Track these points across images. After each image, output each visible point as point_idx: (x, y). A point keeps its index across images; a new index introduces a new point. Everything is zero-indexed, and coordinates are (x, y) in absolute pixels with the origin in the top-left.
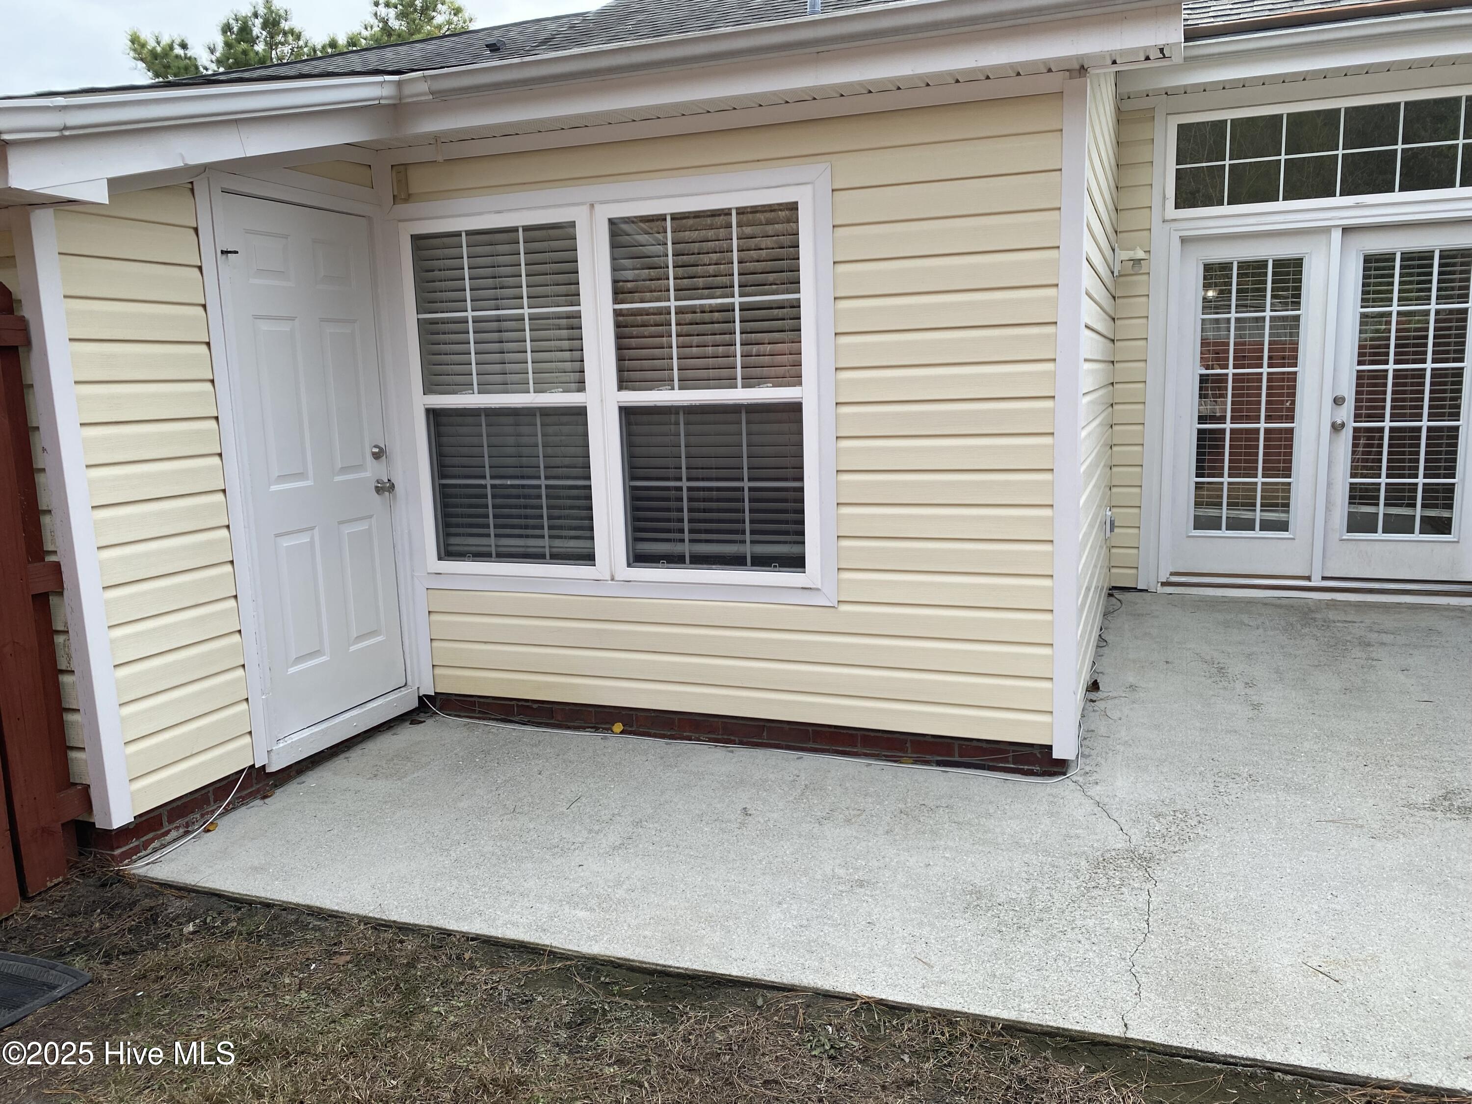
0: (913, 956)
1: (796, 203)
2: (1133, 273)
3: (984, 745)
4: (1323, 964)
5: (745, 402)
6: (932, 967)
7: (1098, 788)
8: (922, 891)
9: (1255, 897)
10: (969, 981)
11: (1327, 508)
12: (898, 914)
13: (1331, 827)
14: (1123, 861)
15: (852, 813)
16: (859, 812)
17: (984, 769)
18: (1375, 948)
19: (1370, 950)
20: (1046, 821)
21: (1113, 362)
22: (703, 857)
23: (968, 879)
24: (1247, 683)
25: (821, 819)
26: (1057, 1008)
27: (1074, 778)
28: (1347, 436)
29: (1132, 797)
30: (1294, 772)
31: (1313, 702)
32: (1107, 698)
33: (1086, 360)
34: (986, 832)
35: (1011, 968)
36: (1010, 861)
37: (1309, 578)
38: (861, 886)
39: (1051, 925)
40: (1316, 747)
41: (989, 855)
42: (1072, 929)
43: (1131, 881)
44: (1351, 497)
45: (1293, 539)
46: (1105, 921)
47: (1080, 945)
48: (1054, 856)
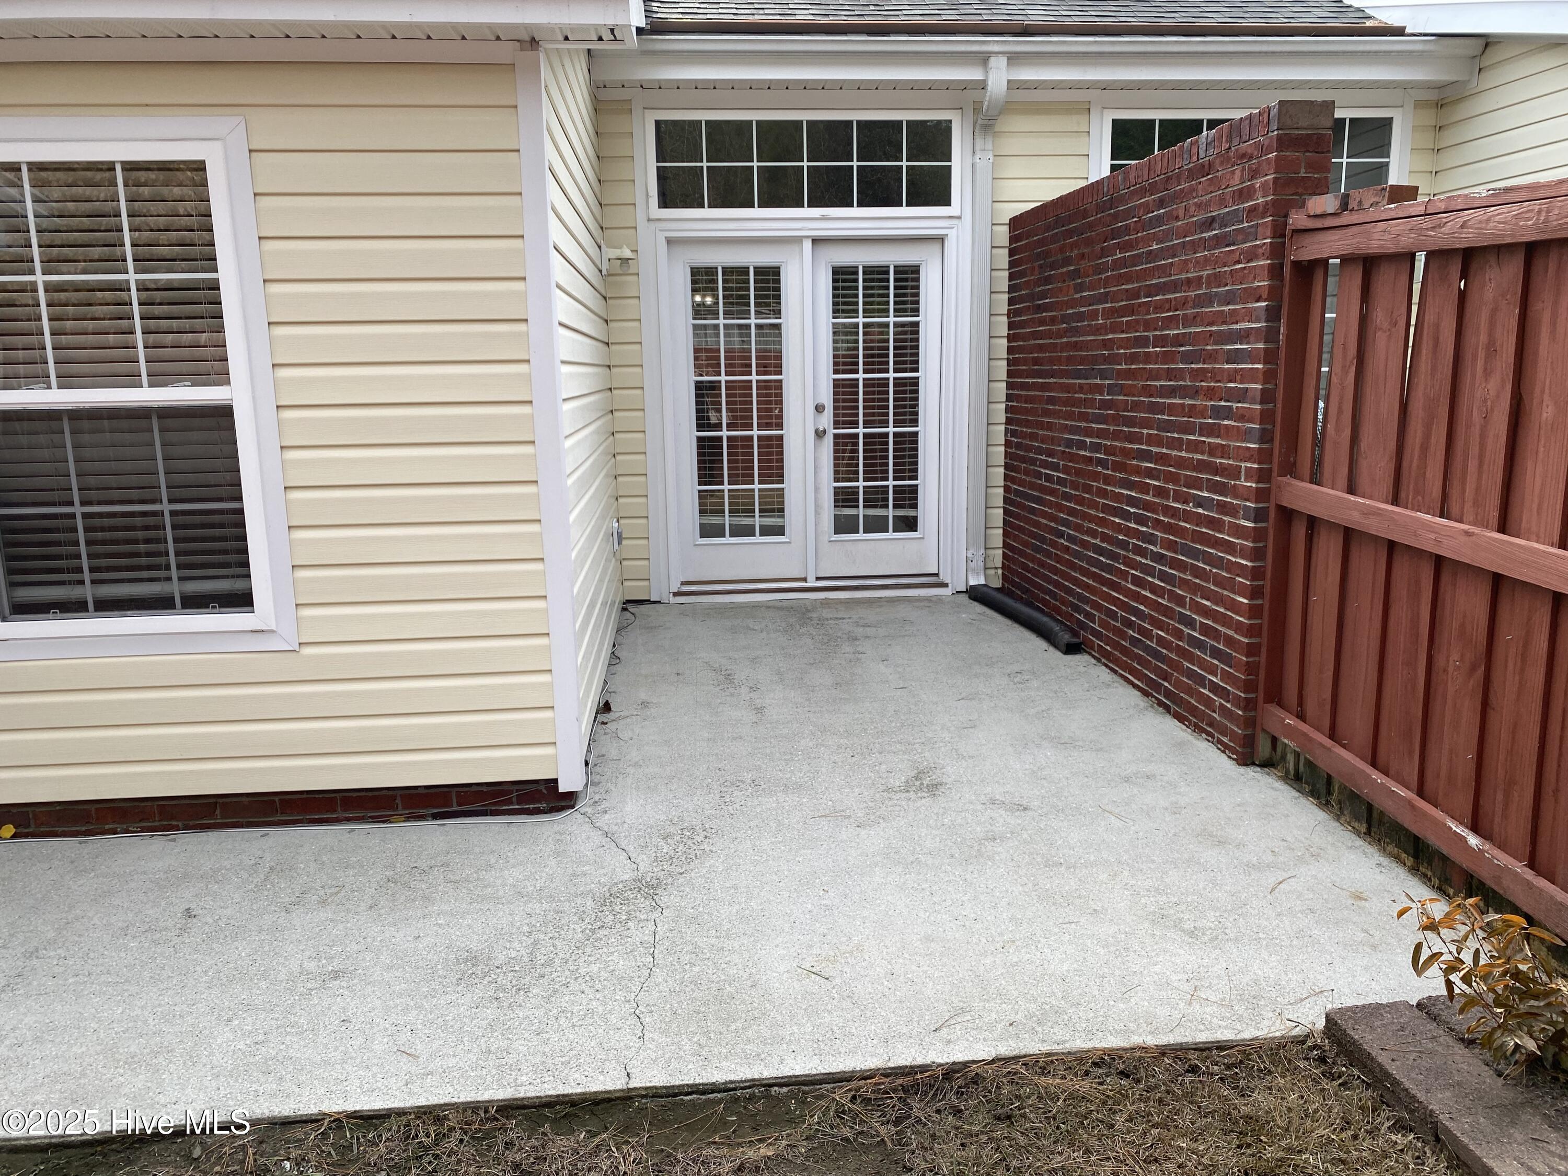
0: (395, 1050)
1: (203, 162)
2: (621, 272)
3: (485, 789)
4: (815, 964)
5: (155, 405)
6: (418, 1057)
7: (607, 816)
8: (410, 970)
9: (755, 907)
10: (461, 1064)
11: (816, 511)
12: (380, 1002)
13: (823, 822)
14: (630, 893)
15: (329, 891)
16: (338, 889)
17: (487, 815)
18: (860, 937)
19: (856, 939)
20: (552, 862)
21: (609, 366)
22: (126, 981)
23: (463, 945)
24: (751, 688)
25: (289, 906)
26: (557, 1073)
27: (583, 810)
28: (829, 441)
29: (641, 820)
30: (792, 772)
31: (809, 700)
32: (619, 718)
33: (563, 362)
34: (485, 887)
35: (509, 1039)
36: (511, 915)
37: (805, 580)
38: (336, 978)
39: (553, 980)
40: (811, 744)
41: (488, 913)
42: (576, 979)
43: (638, 913)
44: (836, 501)
45: (789, 543)
46: (611, 963)
47: (583, 996)
48: (559, 900)
